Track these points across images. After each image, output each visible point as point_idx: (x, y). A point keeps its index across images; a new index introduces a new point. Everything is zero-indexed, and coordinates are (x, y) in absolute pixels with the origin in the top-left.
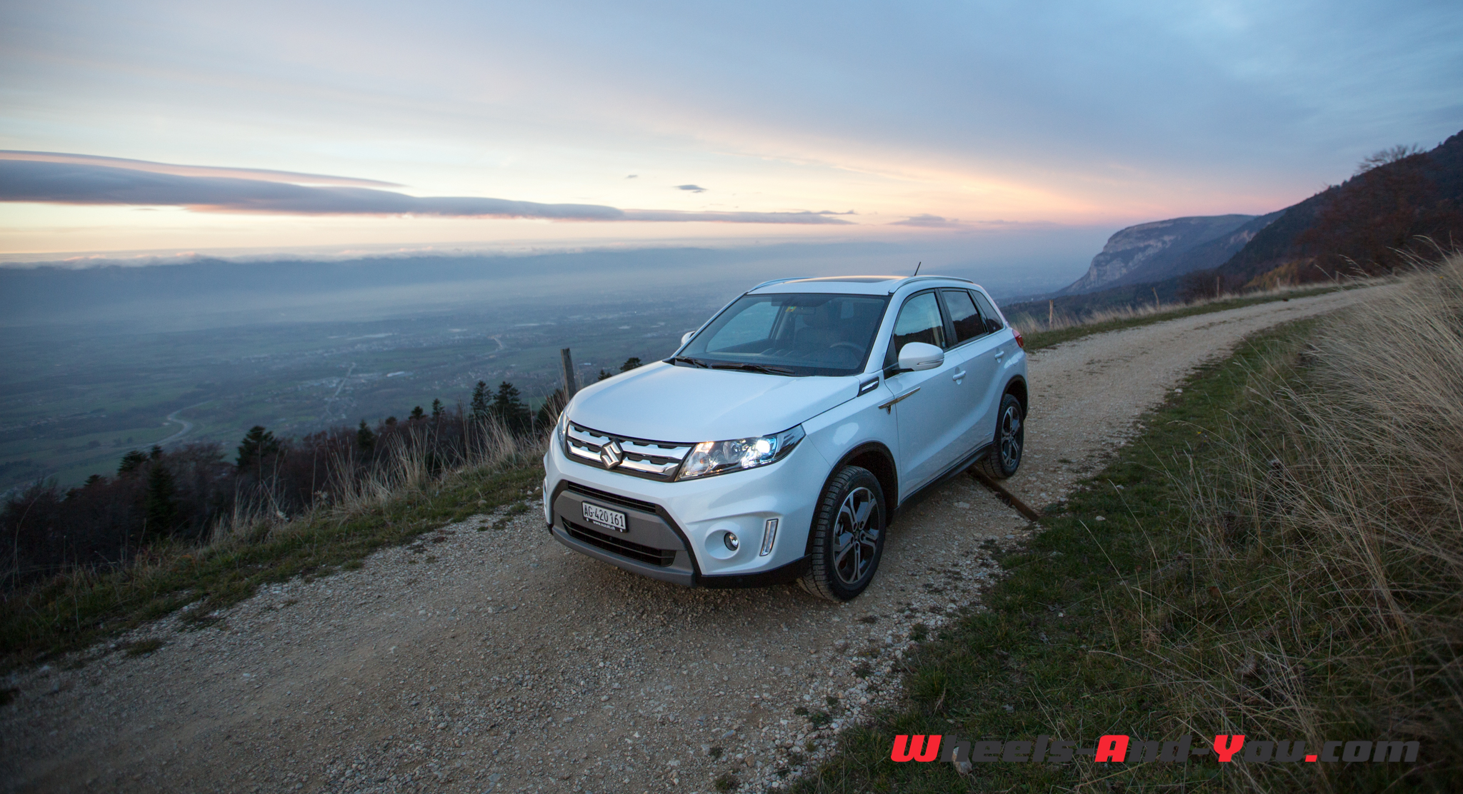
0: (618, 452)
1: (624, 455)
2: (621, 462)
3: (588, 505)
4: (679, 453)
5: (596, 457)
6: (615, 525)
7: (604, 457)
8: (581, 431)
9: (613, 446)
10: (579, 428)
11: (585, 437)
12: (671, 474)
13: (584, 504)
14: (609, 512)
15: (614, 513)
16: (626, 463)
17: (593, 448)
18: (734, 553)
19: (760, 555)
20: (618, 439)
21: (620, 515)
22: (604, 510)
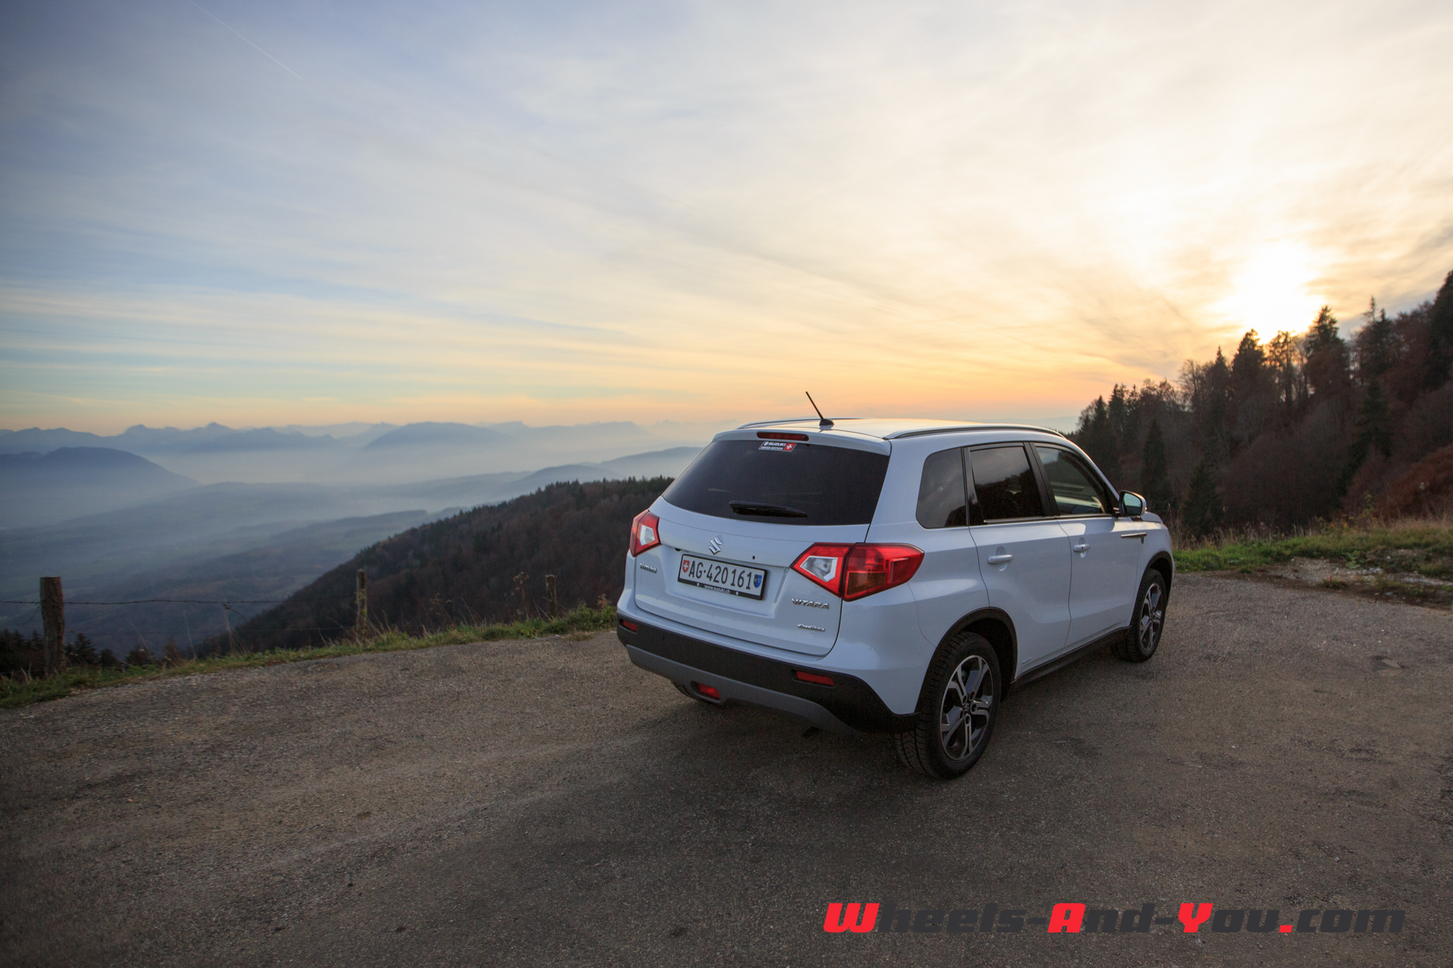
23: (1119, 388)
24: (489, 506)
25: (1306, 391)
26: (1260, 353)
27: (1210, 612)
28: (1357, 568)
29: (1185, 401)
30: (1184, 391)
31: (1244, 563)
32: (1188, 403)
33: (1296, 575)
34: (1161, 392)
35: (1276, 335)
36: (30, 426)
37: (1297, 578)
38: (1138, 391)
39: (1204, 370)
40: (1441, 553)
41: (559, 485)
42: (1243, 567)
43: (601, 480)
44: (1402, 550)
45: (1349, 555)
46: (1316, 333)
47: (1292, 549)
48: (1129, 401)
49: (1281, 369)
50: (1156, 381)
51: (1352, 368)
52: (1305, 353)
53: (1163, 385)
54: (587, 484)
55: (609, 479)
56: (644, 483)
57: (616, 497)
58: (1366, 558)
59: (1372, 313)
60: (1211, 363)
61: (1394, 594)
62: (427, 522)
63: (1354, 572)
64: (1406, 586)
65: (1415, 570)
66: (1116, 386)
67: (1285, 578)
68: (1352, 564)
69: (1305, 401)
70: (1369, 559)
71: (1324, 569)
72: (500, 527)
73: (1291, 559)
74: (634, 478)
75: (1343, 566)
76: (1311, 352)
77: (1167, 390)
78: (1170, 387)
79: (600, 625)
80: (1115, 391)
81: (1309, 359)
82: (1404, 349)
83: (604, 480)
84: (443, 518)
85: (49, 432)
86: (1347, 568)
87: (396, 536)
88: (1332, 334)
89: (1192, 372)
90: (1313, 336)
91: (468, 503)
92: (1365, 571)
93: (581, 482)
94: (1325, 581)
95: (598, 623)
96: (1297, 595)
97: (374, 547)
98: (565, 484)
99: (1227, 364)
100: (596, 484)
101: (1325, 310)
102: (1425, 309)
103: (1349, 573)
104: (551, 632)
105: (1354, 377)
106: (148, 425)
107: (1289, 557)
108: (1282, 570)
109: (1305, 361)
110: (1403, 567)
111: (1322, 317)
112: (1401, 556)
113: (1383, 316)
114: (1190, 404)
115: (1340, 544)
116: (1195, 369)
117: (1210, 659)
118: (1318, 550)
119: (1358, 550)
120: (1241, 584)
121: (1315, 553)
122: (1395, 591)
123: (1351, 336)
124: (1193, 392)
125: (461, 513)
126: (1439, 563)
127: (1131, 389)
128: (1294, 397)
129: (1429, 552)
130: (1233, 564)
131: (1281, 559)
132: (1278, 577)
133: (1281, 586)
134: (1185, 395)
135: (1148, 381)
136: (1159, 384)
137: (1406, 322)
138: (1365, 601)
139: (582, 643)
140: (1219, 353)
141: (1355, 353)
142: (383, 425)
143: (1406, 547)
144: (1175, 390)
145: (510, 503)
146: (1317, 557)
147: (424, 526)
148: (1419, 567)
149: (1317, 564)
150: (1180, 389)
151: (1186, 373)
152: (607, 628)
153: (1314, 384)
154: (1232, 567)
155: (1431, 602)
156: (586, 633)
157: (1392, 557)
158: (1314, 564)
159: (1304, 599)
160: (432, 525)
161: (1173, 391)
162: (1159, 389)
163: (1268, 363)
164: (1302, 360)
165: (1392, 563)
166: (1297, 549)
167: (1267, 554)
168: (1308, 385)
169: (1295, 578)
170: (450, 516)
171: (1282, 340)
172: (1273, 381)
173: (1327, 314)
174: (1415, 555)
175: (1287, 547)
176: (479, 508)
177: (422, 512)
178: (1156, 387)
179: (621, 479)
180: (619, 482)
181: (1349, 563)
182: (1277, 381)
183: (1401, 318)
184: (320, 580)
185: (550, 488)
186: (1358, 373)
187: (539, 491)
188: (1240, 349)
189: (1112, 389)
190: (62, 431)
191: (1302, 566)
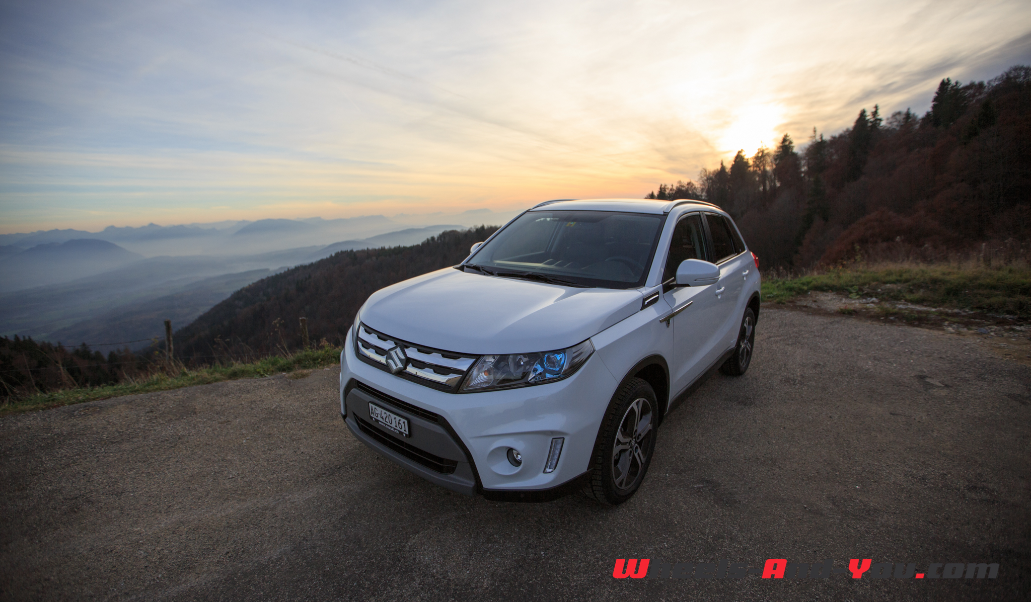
0: (403, 357)
1: (408, 361)
2: (405, 368)
3: (374, 406)
4: (463, 365)
5: (382, 359)
6: (398, 429)
7: (390, 361)
8: (370, 333)
9: (398, 350)
10: (369, 330)
11: (373, 339)
12: (454, 384)
13: (370, 405)
14: (393, 416)
15: (398, 418)
16: (411, 369)
17: (380, 351)
18: (517, 470)
19: (544, 472)
20: (403, 344)
21: (403, 420)
22: (388, 413)
23: (663, 187)
24: (304, 265)
25: (775, 185)
26: (747, 163)
27: (770, 337)
28: (858, 298)
29: (702, 193)
30: (701, 187)
31: (777, 296)
32: (704, 194)
33: (816, 304)
34: (688, 188)
35: (757, 151)
36: (53, 228)
37: (818, 306)
38: (674, 188)
39: (713, 174)
40: (918, 286)
41: (342, 252)
42: (778, 299)
43: (366, 249)
44: (889, 285)
45: (850, 289)
46: (781, 150)
47: (807, 285)
48: (669, 194)
49: (760, 172)
50: (685, 181)
51: (803, 170)
52: (774, 162)
53: (689, 184)
54: (358, 252)
55: (370, 248)
56: (390, 249)
57: (374, 258)
58: (863, 291)
59: (814, 137)
60: (717, 170)
61: (895, 318)
62: (270, 275)
63: (857, 301)
64: (904, 311)
65: (901, 299)
66: (661, 185)
67: (810, 307)
68: (853, 295)
69: (774, 189)
70: (866, 292)
71: (834, 299)
72: (310, 277)
73: (808, 292)
74: (384, 247)
75: (847, 297)
76: (778, 161)
77: (691, 186)
78: (693, 185)
79: (319, 363)
80: (661, 188)
81: (776, 165)
82: (835, 157)
83: (368, 249)
84: (278, 273)
85: (64, 231)
86: (851, 298)
87: (253, 284)
88: (791, 150)
89: (706, 175)
90: (779, 152)
91: (292, 265)
92: (864, 300)
93: (355, 250)
94: (841, 310)
95: (317, 362)
96: (825, 321)
97: (241, 290)
98: (346, 252)
99: (727, 170)
100: (363, 251)
101: (786, 136)
102: (847, 133)
103: (853, 302)
104: (279, 371)
105: (804, 176)
106: (117, 225)
107: (806, 292)
108: (805, 301)
109: (774, 167)
110: (892, 297)
111: (785, 140)
112: (889, 289)
113: (821, 138)
114: (706, 195)
115: (842, 281)
116: (708, 174)
117: (789, 382)
118: (826, 285)
119: (856, 285)
120: (781, 312)
121: (825, 288)
122: (896, 316)
123: (802, 151)
124: (707, 187)
125: (288, 270)
126: (920, 293)
127: (670, 187)
128: (768, 188)
129: (910, 286)
130: (769, 297)
131: (801, 292)
132: (806, 307)
133: (810, 313)
134: (702, 190)
135: (680, 182)
136: (686, 184)
137: (835, 141)
138: (876, 325)
139: (300, 380)
140: (722, 164)
141: (805, 161)
142: (244, 221)
143: (890, 282)
144: (696, 186)
145: (315, 263)
146: (826, 291)
147: (268, 278)
148: (904, 297)
149: (828, 296)
150: (699, 186)
151: (703, 176)
152: (324, 365)
153: (780, 180)
154: (770, 300)
155: (927, 324)
156: (305, 371)
157: (882, 290)
158: (826, 296)
159: (831, 323)
160: (272, 277)
161: (695, 187)
162: (687, 187)
163: (751, 169)
164: (772, 166)
165: (883, 294)
166: (810, 285)
167: (791, 289)
168: (776, 181)
169: (816, 307)
170: (282, 272)
171: (760, 155)
172: (755, 179)
173: (788, 138)
174: (899, 288)
175: (803, 284)
176: (298, 267)
177: (267, 270)
178: (685, 185)
179: (377, 248)
180: (375, 250)
181: (852, 295)
182: (757, 179)
183: (832, 139)
184: (212, 309)
185: (337, 254)
186: (806, 173)
187: (331, 256)
188: (735, 161)
189: (659, 187)
190: (71, 231)
191: (817, 297)
